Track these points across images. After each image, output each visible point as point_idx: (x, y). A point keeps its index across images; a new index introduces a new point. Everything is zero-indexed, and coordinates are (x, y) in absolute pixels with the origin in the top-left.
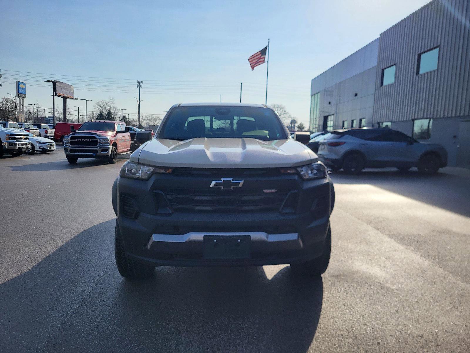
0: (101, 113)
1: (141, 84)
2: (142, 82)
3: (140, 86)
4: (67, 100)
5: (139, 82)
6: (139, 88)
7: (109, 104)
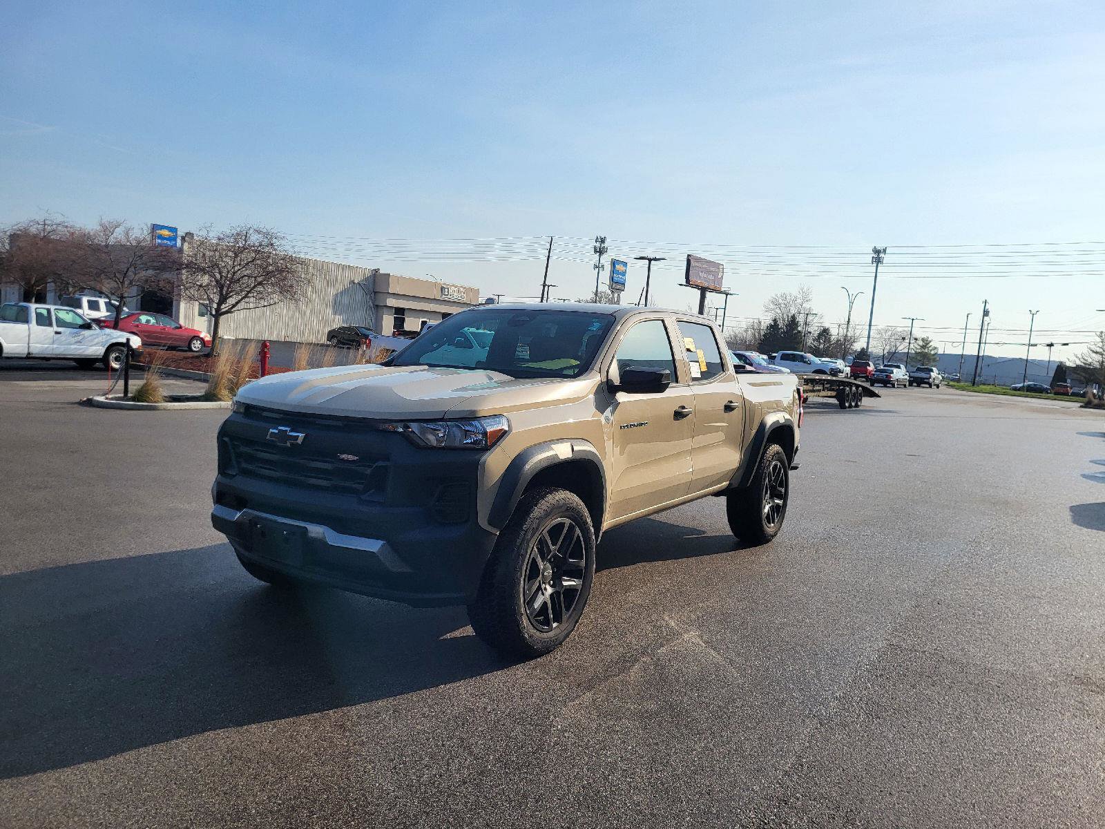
0: (775, 321)
1: (882, 255)
2: (885, 251)
3: (878, 261)
4: (708, 295)
5: (877, 252)
6: (875, 265)
7: (799, 301)
